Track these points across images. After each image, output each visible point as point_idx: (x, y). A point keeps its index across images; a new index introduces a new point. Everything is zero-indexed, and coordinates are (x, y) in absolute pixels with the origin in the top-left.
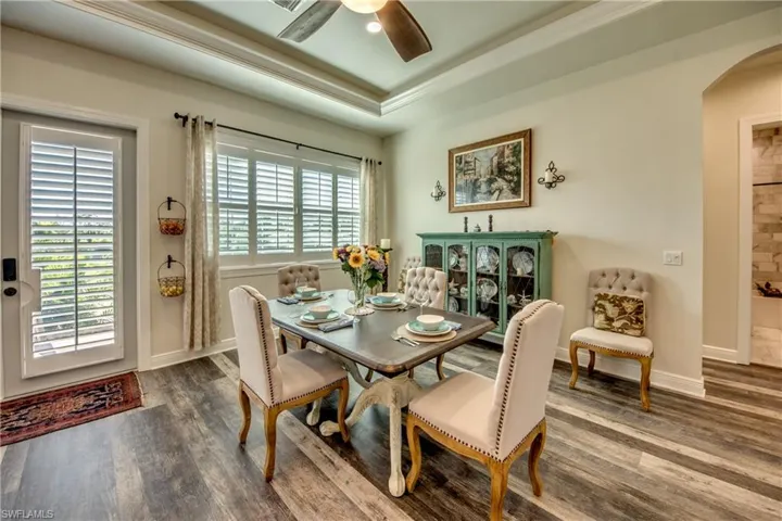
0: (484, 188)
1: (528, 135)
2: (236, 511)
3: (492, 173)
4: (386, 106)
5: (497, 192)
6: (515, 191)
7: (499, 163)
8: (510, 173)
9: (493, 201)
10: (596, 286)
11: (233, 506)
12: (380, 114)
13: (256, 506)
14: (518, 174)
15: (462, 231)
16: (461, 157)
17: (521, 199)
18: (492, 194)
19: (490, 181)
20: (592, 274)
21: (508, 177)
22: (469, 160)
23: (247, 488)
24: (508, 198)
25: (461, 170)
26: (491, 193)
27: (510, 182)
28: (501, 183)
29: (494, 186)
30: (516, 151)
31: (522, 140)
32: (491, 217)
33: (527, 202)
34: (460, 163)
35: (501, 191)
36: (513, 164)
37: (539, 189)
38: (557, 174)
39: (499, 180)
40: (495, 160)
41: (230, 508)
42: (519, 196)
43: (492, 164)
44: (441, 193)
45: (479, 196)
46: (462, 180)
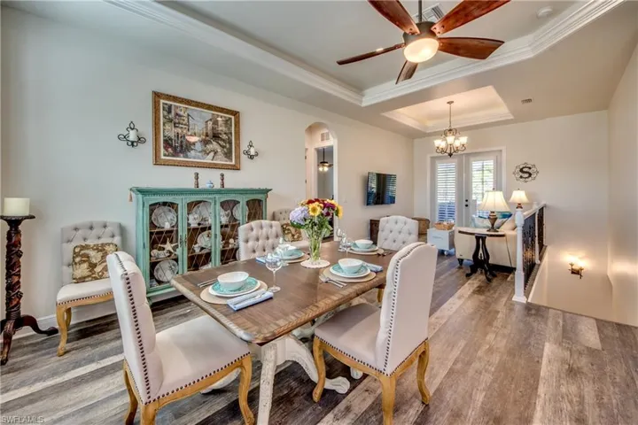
1: (237, 115)
2: (464, 413)
3: (207, 135)
5: (212, 154)
6: (228, 155)
7: (213, 128)
8: (224, 140)
9: (208, 159)
11: (462, 418)
13: (451, 401)
14: (230, 143)
16: (170, 107)
17: (233, 163)
18: (208, 154)
19: (206, 142)
21: (222, 143)
22: (182, 113)
23: (442, 415)
24: (221, 160)
25: (171, 121)
26: (206, 153)
27: (223, 147)
28: (214, 145)
29: (209, 147)
31: (233, 117)
32: (222, 175)
33: (238, 166)
34: (169, 112)
35: (216, 153)
36: (225, 133)
37: (244, 158)
39: (214, 143)
40: (210, 124)
41: (465, 417)
42: (231, 160)
43: (206, 127)
44: (140, 140)
45: (193, 153)
46: (170, 131)
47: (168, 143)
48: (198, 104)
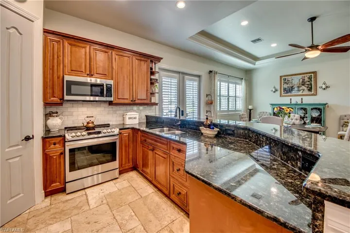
0: (296, 89)
1: (315, 73)
3: (300, 84)
4: (257, 63)
5: (302, 90)
6: (310, 90)
7: (303, 81)
9: (300, 93)
10: (343, 119)
12: (255, 64)
14: (311, 85)
15: (289, 103)
16: (285, 79)
17: (313, 93)
19: (298, 87)
20: (341, 116)
21: (307, 86)
22: (289, 80)
24: (306, 93)
25: (286, 83)
26: (299, 91)
28: (303, 87)
29: (301, 88)
30: (310, 78)
31: (313, 74)
32: (302, 98)
33: (315, 94)
35: (304, 90)
36: (309, 81)
37: (319, 90)
38: (327, 85)
40: (301, 80)
42: (312, 92)
43: (300, 82)
44: (276, 90)
45: (294, 91)
46: (286, 86)
47: (285, 89)
48: (295, 75)
